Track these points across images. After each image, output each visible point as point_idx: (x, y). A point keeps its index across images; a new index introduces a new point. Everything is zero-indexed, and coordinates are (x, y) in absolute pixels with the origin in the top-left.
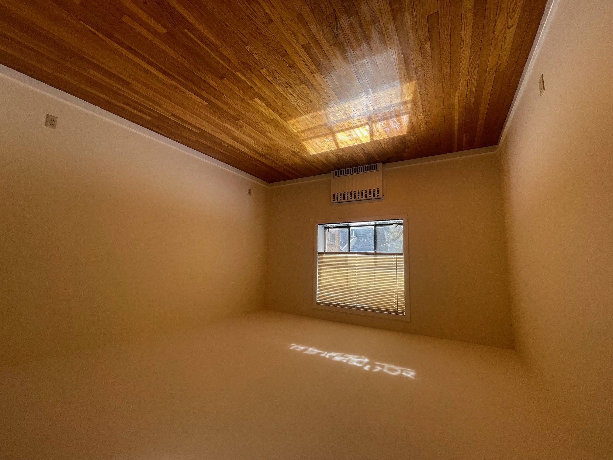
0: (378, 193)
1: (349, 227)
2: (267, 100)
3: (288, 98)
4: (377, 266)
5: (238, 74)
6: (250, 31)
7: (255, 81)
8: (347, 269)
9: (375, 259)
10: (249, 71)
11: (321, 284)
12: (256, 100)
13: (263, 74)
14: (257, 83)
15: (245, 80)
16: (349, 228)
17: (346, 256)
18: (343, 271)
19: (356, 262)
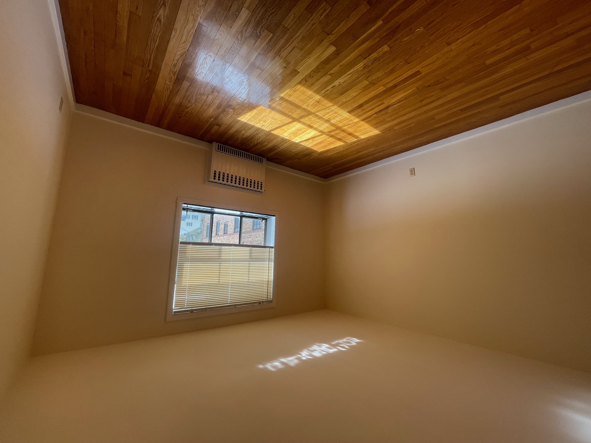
0: (261, 187)
1: (212, 213)
2: (334, 59)
3: (343, 77)
4: (252, 259)
5: (380, 23)
6: (443, 28)
7: (367, 43)
8: (221, 263)
9: (251, 252)
10: (385, 35)
11: (182, 285)
12: (333, 49)
13: (381, 48)
14: (364, 46)
15: (370, 31)
16: (213, 215)
17: (219, 248)
18: (215, 266)
19: (231, 255)
